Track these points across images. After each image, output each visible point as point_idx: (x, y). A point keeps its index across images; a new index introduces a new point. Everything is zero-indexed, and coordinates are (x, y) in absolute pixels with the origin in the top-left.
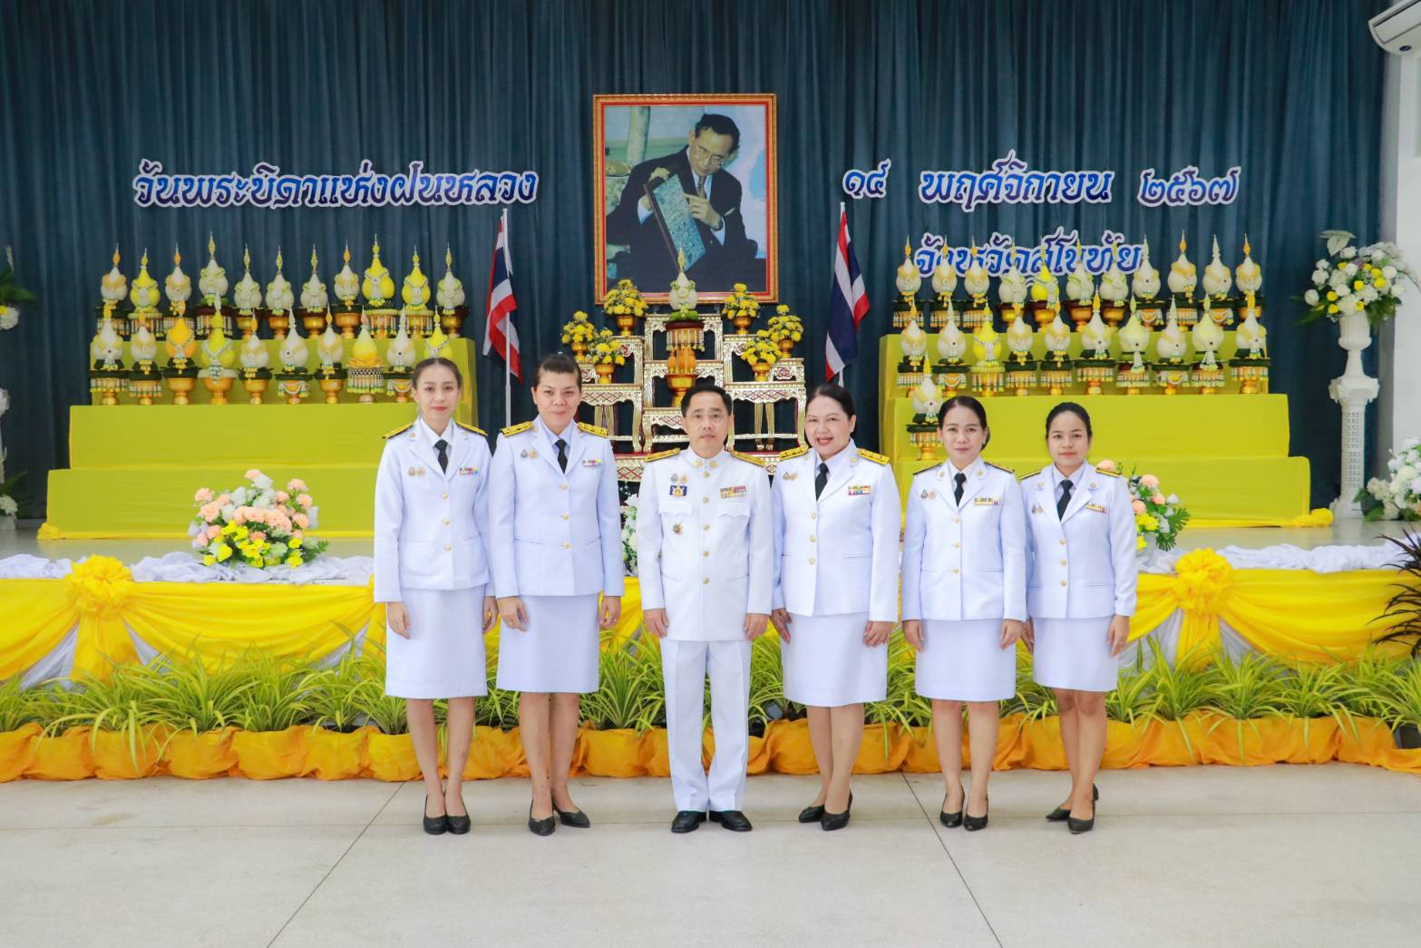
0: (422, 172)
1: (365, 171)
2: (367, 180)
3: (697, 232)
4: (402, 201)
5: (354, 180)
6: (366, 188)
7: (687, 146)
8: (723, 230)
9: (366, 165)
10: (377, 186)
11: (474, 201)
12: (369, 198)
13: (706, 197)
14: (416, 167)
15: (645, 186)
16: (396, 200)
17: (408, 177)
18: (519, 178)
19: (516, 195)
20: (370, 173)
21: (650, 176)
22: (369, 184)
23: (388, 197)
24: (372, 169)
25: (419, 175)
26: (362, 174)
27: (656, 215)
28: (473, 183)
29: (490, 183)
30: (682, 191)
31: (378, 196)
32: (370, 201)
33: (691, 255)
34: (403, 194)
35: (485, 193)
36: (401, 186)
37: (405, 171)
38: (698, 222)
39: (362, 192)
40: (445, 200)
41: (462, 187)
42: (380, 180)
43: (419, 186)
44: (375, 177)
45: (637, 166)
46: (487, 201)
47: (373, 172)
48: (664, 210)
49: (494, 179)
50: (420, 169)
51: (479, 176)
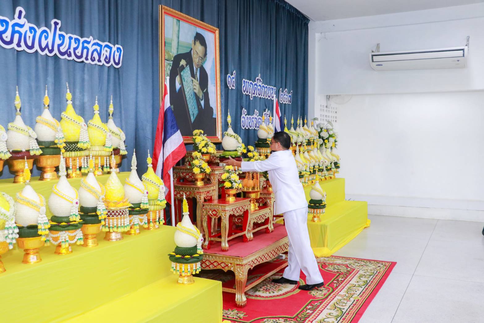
0: (60, 30)
1: (20, 17)
2: (21, 26)
3: (195, 101)
4: (46, 51)
5: (11, 23)
6: (20, 34)
7: (192, 49)
8: (203, 100)
9: (20, 12)
10: (29, 34)
11: (89, 61)
12: (22, 43)
13: (198, 81)
14: (56, 24)
15: (178, 69)
16: (43, 50)
17: (50, 31)
18: (114, 49)
19: (112, 62)
20: (23, 21)
21: (180, 64)
22: (23, 30)
23: (37, 47)
24: (25, 17)
25: (58, 32)
26: (16, 20)
27: (182, 88)
28: (89, 46)
29: (98, 48)
30: (190, 76)
31: (30, 44)
32: (23, 47)
33: (194, 114)
34: (47, 46)
35: (96, 55)
36: (46, 38)
37: (48, 25)
38: (195, 94)
39: (16, 36)
40: (73, 57)
41: (83, 48)
42: (31, 29)
43: (58, 41)
44: (28, 25)
45: (176, 56)
46: (96, 62)
47: (25, 20)
48: (185, 85)
49: (100, 46)
50: (58, 27)
51: (92, 42)
